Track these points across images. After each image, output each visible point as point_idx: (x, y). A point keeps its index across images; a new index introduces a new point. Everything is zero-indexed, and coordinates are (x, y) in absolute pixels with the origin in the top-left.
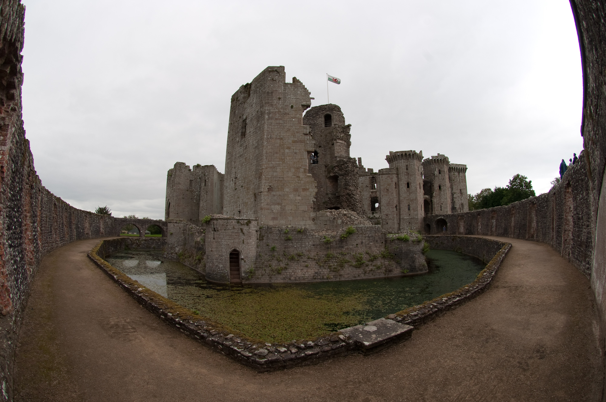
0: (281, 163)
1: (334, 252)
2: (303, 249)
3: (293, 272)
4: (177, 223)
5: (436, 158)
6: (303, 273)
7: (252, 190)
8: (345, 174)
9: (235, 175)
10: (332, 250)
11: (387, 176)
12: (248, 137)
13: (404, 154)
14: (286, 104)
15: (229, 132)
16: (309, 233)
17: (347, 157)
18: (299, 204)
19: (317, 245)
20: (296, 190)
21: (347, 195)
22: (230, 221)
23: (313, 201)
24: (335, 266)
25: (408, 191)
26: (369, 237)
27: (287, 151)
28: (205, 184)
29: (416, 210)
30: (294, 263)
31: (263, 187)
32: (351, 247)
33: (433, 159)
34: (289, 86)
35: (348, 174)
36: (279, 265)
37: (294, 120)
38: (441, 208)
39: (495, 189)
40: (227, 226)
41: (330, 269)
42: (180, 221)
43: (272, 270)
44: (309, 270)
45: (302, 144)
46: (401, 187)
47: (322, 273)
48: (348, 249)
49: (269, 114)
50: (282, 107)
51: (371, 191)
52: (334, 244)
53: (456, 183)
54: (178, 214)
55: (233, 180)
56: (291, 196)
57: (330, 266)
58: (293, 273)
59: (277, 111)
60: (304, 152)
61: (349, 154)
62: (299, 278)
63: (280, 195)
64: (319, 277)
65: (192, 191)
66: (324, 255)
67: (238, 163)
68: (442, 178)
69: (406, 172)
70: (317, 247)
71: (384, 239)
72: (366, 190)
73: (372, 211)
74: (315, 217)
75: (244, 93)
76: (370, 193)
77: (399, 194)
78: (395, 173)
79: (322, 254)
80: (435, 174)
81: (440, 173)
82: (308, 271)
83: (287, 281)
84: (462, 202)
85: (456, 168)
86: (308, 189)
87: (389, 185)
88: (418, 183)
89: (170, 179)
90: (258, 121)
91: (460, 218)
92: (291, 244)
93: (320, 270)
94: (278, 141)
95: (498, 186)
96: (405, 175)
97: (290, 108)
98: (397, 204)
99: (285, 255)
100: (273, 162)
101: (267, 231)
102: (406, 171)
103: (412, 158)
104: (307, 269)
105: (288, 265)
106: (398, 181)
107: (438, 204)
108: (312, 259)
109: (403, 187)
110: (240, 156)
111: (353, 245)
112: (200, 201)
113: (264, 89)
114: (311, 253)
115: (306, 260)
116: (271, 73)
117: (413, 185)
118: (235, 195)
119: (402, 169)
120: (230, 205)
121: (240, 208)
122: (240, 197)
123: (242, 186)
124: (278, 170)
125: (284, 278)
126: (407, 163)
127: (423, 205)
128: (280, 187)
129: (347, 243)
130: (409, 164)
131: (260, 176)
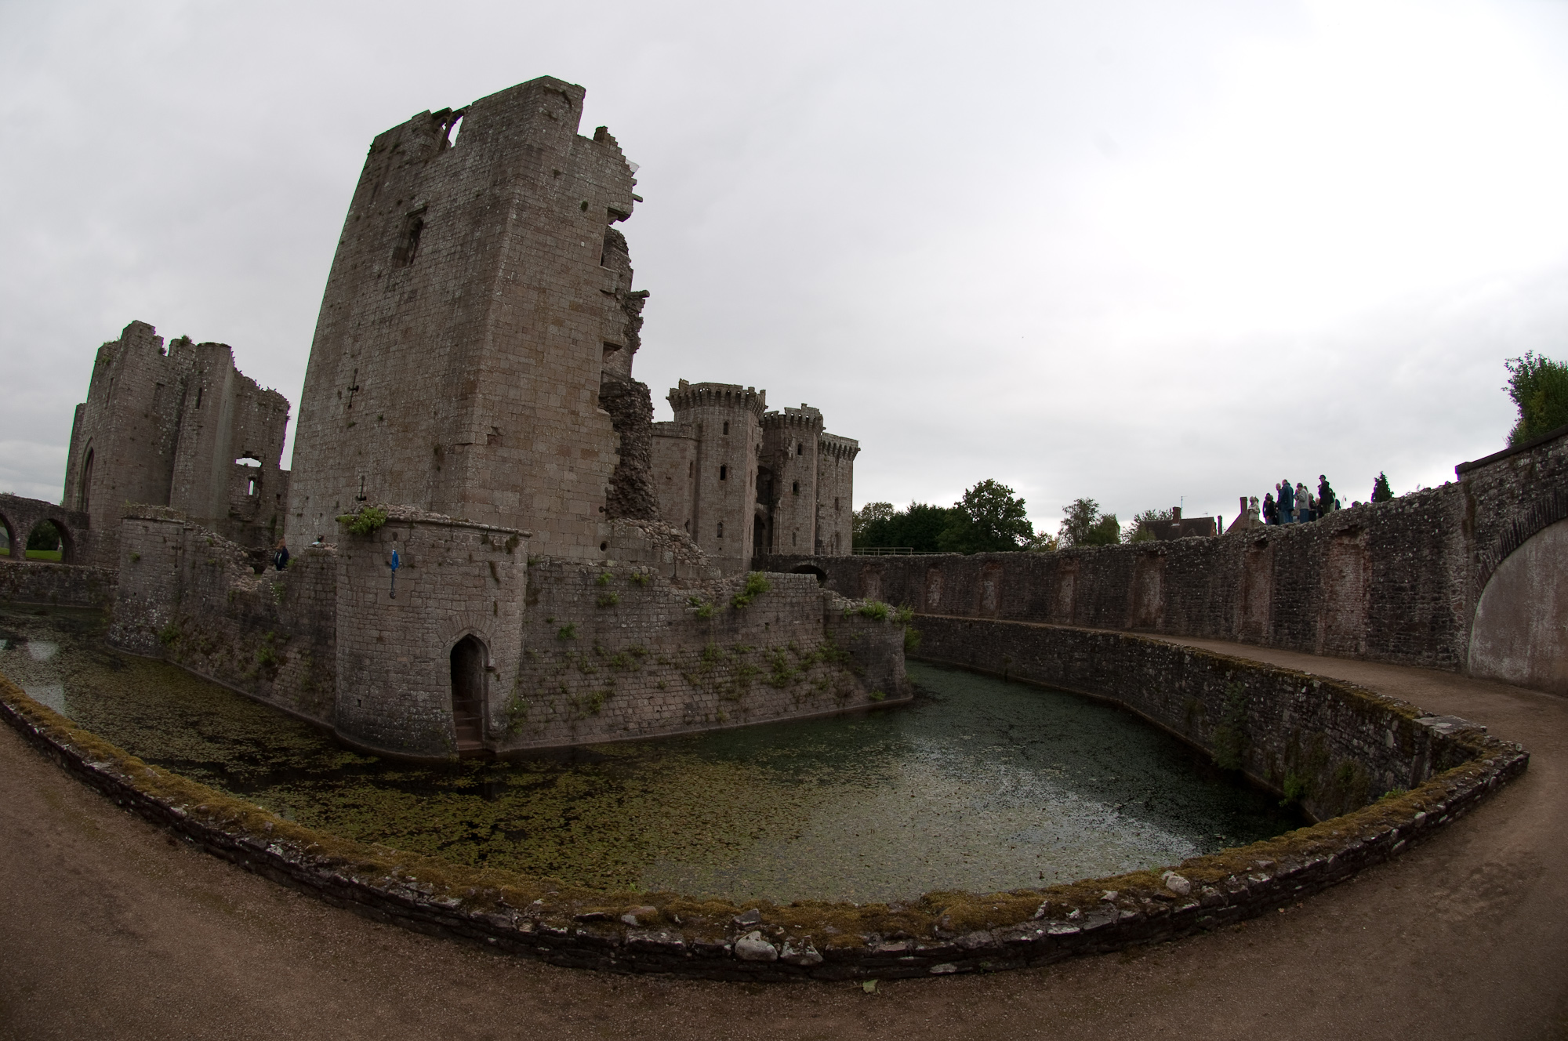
0: (534, 362)
1: (719, 645)
2: (643, 634)
3: (629, 706)
4: (155, 521)
5: (796, 414)
6: (656, 709)
7: (424, 434)
8: (625, 424)
9: (350, 380)
10: (712, 638)
12: (425, 265)
13: (724, 391)
14: (569, 193)
15: (342, 243)
16: (659, 586)
17: (625, 376)
18: (570, 495)
19: (678, 624)
20: (564, 452)
23: (606, 489)
24: (729, 685)
25: (721, 487)
26: (792, 604)
27: (553, 329)
28: (199, 401)
29: (737, 538)
30: (627, 678)
31: (475, 428)
32: (754, 630)
33: (789, 416)
34: (587, 146)
35: (633, 424)
36: (589, 686)
37: (583, 244)
38: (794, 538)
39: (912, 507)
41: (719, 693)
43: (575, 704)
44: (670, 700)
45: (594, 318)
46: (704, 474)
47: (702, 705)
48: (747, 634)
49: (521, 208)
50: (558, 201)
52: (717, 622)
53: (827, 482)
55: (340, 393)
56: (552, 468)
57: (717, 688)
58: (630, 711)
59: (544, 206)
60: (598, 344)
61: (630, 371)
62: (649, 724)
63: (520, 460)
64: (698, 718)
65: (156, 420)
66: (696, 654)
67: (371, 342)
68: (805, 465)
69: (723, 439)
70: (677, 630)
71: (822, 612)
74: (607, 537)
75: (426, 135)
77: (697, 492)
78: (693, 437)
79: (692, 649)
80: (787, 454)
81: (799, 452)
82: (668, 702)
83: (619, 735)
84: (839, 529)
86: (596, 454)
87: (676, 466)
88: (749, 470)
90: (477, 223)
91: (868, 568)
92: (613, 620)
93: (697, 698)
94: (534, 295)
96: (718, 445)
97: (578, 209)
98: (690, 517)
99: (599, 654)
100: (511, 357)
102: (722, 436)
103: (742, 406)
104: (663, 695)
105: (612, 684)
106: (698, 460)
107: (788, 528)
108: (670, 664)
109: (710, 476)
110: (383, 321)
111: (758, 626)
112: (174, 453)
113: (515, 134)
114: (663, 646)
115: (655, 668)
116: (549, 96)
117: (734, 476)
118: (345, 442)
119: (714, 430)
120: (322, 474)
121: (365, 489)
122: (367, 453)
123: (381, 419)
124: (523, 383)
125: (611, 728)
126: (728, 415)
127: (752, 527)
128: (522, 437)
129: (745, 621)
130: (733, 421)
131: (463, 391)
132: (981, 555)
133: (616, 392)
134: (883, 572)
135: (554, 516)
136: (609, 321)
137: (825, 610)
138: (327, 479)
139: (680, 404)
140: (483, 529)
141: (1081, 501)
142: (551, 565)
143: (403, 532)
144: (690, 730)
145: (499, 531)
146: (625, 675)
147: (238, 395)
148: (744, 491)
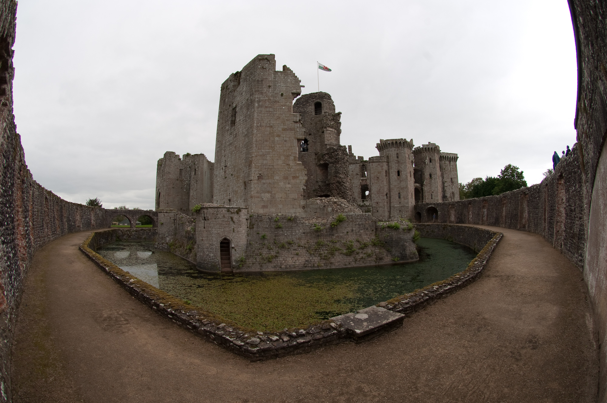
0: (271, 151)
1: (324, 240)
2: (293, 237)
3: (283, 260)
4: (167, 213)
5: (427, 146)
6: (294, 261)
7: (242, 178)
8: (336, 162)
9: (224, 164)
10: (322, 238)
11: (377, 163)
12: (238, 125)
13: (394, 142)
14: (276, 92)
15: (218, 121)
16: (299, 221)
17: (337, 144)
18: (289, 192)
19: (308, 233)
20: (286, 178)
21: (337, 182)
22: (220, 210)
23: (303, 189)
24: (326, 254)
25: (398, 179)
26: (359, 224)
27: (277, 139)
28: (195, 173)
30: (284, 251)
31: (253, 175)
32: (341, 234)
33: (424, 148)
34: (279, 74)
35: (339, 162)
36: (270, 253)
37: (284, 108)
38: (432, 196)
39: (487, 179)
40: (217, 214)
41: (321, 257)
42: (170, 210)
43: (263, 259)
44: (300, 258)
45: (292, 131)
46: (391, 175)
47: (312, 261)
48: (338, 236)
49: (259, 102)
50: (272, 95)
51: (362, 178)
52: (325, 232)
53: (447, 172)
54: (168, 203)
55: (222, 168)
56: (281, 184)
57: (320, 254)
58: (284, 262)
59: (267, 98)
60: (294, 140)
61: (339, 142)
62: (290, 266)
63: (270, 183)
64: (310, 265)
65: (181, 181)
66: (314, 243)
67: (228, 151)
68: (433, 167)
69: (397, 160)
70: (307, 235)
71: (374, 227)
72: (356, 178)
73: (362, 199)
74: (305, 205)
75: (234, 81)
76: (361, 181)
77: (389, 182)
78: (386, 161)
79: (313, 242)
80: (425, 163)
81: (430, 162)
83: (278, 269)
84: (453, 191)
85: (447, 157)
86: (298, 177)
87: (379, 173)
88: (409, 171)
89: (160, 169)
90: (248, 109)
91: (450, 206)
92: (282, 232)
93: (311, 258)
94: (268, 129)
95: (489, 176)
96: (395, 163)
97: (280, 96)
98: (388, 192)
99: (275, 244)
100: (262, 150)
101: (257, 219)
102: (396, 159)
103: (402, 147)
104: (297, 257)
105: (278, 253)
106: (389, 169)
107: (429, 192)
108: (302, 247)
109: (394, 175)
110: (230, 144)
111: (343, 233)
112: (190, 190)
113: (253, 77)
114: (301, 241)
115: (296, 248)
116: (261, 61)
117: (403, 173)
118: (225, 183)
119: (393, 157)
120: (220, 193)
122: (230, 186)
123: (232, 175)
124: (268, 158)
125: (275, 267)
126: (398, 151)
127: (413, 193)
128: (270, 175)
129: (337, 231)
130: (400, 152)
131: (249, 164)
135: (283, 199)
136: (298, 131)
137: (376, 226)
138: (221, 195)
139: (380, 149)
140: (228, 208)
142: (258, 216)
143: (205, 211)
144: (307, 269)
146: (284, 250)
148: (407, 179)
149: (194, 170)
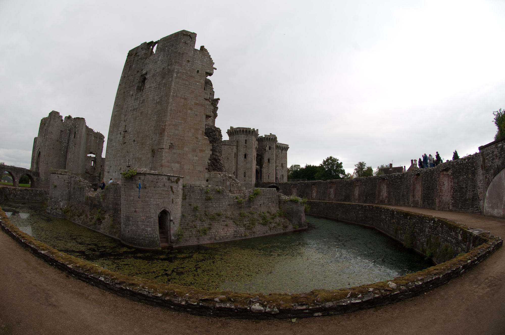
0: (183, 122)
1: (245, 212)
2: (220, 209)
4: (61, 174)
6: (225, 233)
7: (148, 146)
9: (124, 129)
10: (243, 209)
11: (228, 146)
12: (147, 91)
13: (245, 130)
14: (193, 68)
15: (120, 85)
16: (225, 193)
17: (213, 126)
19: (232, 205)
20: (194, 150)
23: (208, 162)
24: (248, 224)
25: (245, 161)
27: (189, 111)
28: (75, 136)
29: (250, 177)
30: (215, 223)
31: (165, 143)
32: (256, 207)
33: (266, 137)
34: (198, 52)
35: (216, 141)
36: (203, 225)
37: (198, 84)
38: (269, 177)
41: (245, 227)
42: (65, 172)
43: (199, 231)
44: (229, 229)
45: (202, 107)
46: (239, 157)
47: (240, 231)
48: (254, 208)
49: (177, 73)
50: (189, 70)
52: (244, 204)
53: (279, 159)
54: (47, 164)
55: (121, 133)
56: (190, 156)
57: (244, 225)
58: (217, 233)
59: (185, 72)
60: (204, 116)
61: (214, 124)
62: (223, 237)
63: (180, 154)
64: (238, 235)
66: (238, 215)
67: (130, 116)
68: (272, 153)
69: (245, 145)
70: (231, 207)
74: (209, 178)
75: (146, 50)
77: (237, 163)
78: (235, 145)
79: (236, 213)
80: (266, 150)
81: (270, 149)
82: (229, 230)
83: (213, 241)
84: (283, 174)
86: (204, 151)
87: (230, 154)
88: (253, 155)
89: (43, 128)
90: (163, 78)
91: (293, 186)
92: (211, 204)
93: (238, 229)
94: (183, 100)
96: (243, 147)
97: (196, 72)
98: (235, 171)
99: (206, 215)
100: (176, 120)
101: (190, 190)
102: (245, 144)
104: (227, 228)
105: (211, 225)
106: (237, 152)
107: (267, 173)
108: (229, 218)
109: (241, 157)
110: (134, 110)
111: (257, 205)
112: (67, 153)
113: (174, 49)
114: (227, 212)
115: (225, 219)
116: (185, 37)
117: (249, 157)
118: (123, 149)
119: (242, 142)
120: (116, 159)
121: (130, 163)
122: (130, 152)
123: (134, 141)
124: (180, 129)
125: (210, 239)
126: (246, 137)
127: (255, 173)
128: (180, 146)
129: (253, 204)
130: (248, 139)
131: (162, 133)
132: (329, 181)
133: (210, 131)
134: (297, 187)
135: (191, 171)
136: (207, 108)
137: (279, 200)
138: (117, 160)
139: (231, 134)
140: (168, 176)
141: (360, 163)
142: (191, 187)
144: (236, 239)
145: (173, 176)
146: (215, 221)
147: (87, 134)
148: (252, 162)
149: (74, 133)
